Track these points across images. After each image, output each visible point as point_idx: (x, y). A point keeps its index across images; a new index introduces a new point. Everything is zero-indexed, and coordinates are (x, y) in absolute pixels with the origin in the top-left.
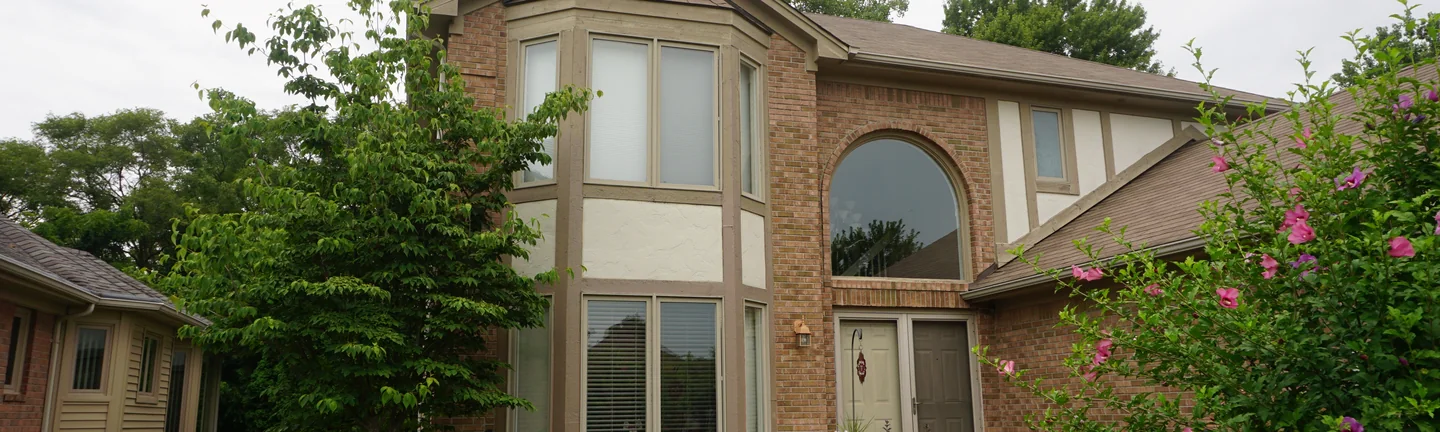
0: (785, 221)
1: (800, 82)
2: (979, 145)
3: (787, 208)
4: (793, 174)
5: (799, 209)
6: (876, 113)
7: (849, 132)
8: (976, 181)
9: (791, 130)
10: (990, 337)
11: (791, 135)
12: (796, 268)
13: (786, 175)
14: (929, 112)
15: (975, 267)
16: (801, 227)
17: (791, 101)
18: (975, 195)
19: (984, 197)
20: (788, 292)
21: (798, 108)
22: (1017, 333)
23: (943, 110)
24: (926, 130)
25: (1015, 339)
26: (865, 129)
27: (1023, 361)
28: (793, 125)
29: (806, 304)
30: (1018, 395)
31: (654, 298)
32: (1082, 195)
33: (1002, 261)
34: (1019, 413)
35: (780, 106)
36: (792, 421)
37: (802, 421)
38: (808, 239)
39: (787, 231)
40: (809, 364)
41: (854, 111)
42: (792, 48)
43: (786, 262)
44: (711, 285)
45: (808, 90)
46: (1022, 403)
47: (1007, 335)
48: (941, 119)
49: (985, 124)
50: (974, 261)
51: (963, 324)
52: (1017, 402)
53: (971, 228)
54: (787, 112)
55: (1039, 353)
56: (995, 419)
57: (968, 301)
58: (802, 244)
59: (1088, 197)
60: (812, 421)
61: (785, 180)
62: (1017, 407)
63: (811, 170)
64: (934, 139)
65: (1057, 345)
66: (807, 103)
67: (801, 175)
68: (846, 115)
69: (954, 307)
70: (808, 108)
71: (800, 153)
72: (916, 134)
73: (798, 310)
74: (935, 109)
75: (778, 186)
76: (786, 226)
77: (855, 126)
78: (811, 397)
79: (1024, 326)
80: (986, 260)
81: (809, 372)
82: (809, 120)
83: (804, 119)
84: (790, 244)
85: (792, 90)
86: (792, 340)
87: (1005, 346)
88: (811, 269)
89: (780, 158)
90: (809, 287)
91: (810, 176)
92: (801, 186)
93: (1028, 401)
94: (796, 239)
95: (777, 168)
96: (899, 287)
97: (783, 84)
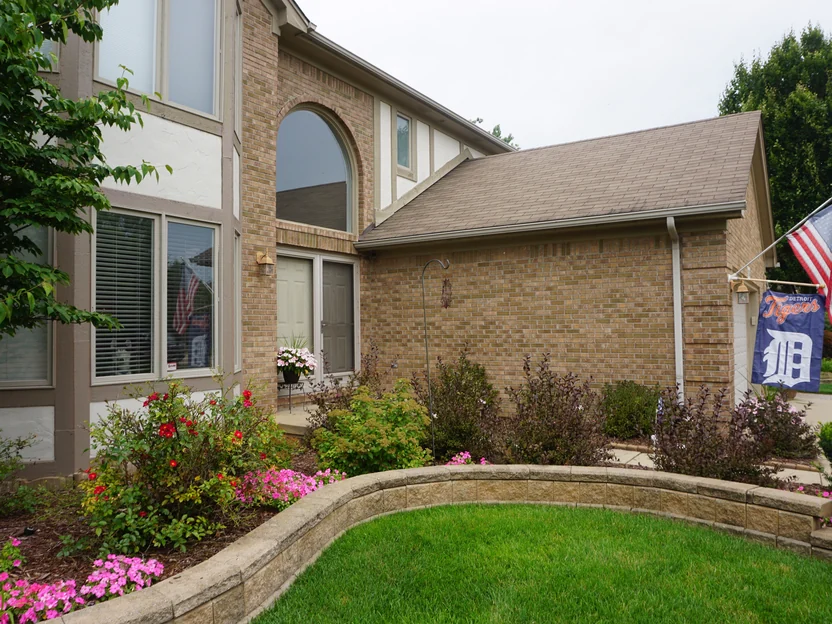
0: (252, 163)
1: (267, 41)
2: (368, 132)
3: (254, 152)
4: (259, 123)
5: (263, 155)
6: (309, 88)
7: (291, 98)
8: (366, 159)
9: (259, 83)
10: (369, 277)
11: (259, 87)
12: (259, 206)
13: (254, 122)
14: (341, 97)
15: (361, 224)
16: (262, 171)
17: (259, 56)
18: (365, 170)
19: (369, 173)
20: (253, 226)
21: (265, 64)
22: (392, 275)
23: (349, 98)
24: (339, 111)
25: (390, 280)
26: (303, 98)
27: (397, 296)
28: (261, 79)
29: (265, 238)
30: (388, 320)
31: (164, 217)
32: (419, 182)
33: (379, 221)
34: (389, 333)
35: (252, 58)
36: (253, 339)
37: (260, 339)
38: (268, 183)
39: (253, 173)
40: (266, 290)
41: (294, 80)
42: (262, 7)
43: (251, 200)
44: (212, 211)
45: (272, 49)
46: (392, 325)
47: (383, 276)
48: (348, 104)
49: (373, 117)
50: (361, 219)
51: (350, 267)
52: (389, 325)
53: (360, 195)
54: (256, 65)
55: (413, 290)
56: (368, 337)
57: (357, 249)
58: (264, 186)
59: (421, 184)
60: (267, 338)
61: (253, 127)
62: (387, 329)
63: (272, 123)
64: (344, 120)
65: (431, 285)
66: (271, 62)
67: (265, 125)
68: (289, 82)
69: (348, 252)
70: (272, 67)
71: (265, 105)
72: (332, 112)
73: (259, 243)
74: (345, 96)
75: (249, 131)
76: (253, 168)
77: (295, 94)
78: (266, 318)
79: (400, 271)
80: (369, 220)
81: (266, 297)
82: (272, 77)
83: (268, 76)
84: (255, 184)
85: (260, 46)
86: (254, 269)
87: (380, 284)
88: (270, 209)
89: (250, 106)
90: (268, 224)
91: (271, 128)
92: (264, 135)
93: (398, 325)
94: (259, 181)
95: (247, 114)
96: (318, 233)
97: (255, 39)
